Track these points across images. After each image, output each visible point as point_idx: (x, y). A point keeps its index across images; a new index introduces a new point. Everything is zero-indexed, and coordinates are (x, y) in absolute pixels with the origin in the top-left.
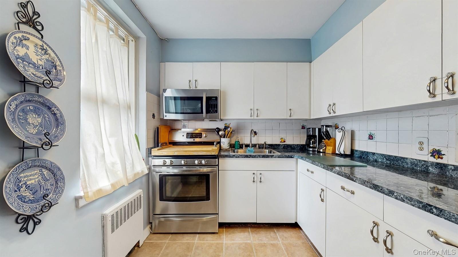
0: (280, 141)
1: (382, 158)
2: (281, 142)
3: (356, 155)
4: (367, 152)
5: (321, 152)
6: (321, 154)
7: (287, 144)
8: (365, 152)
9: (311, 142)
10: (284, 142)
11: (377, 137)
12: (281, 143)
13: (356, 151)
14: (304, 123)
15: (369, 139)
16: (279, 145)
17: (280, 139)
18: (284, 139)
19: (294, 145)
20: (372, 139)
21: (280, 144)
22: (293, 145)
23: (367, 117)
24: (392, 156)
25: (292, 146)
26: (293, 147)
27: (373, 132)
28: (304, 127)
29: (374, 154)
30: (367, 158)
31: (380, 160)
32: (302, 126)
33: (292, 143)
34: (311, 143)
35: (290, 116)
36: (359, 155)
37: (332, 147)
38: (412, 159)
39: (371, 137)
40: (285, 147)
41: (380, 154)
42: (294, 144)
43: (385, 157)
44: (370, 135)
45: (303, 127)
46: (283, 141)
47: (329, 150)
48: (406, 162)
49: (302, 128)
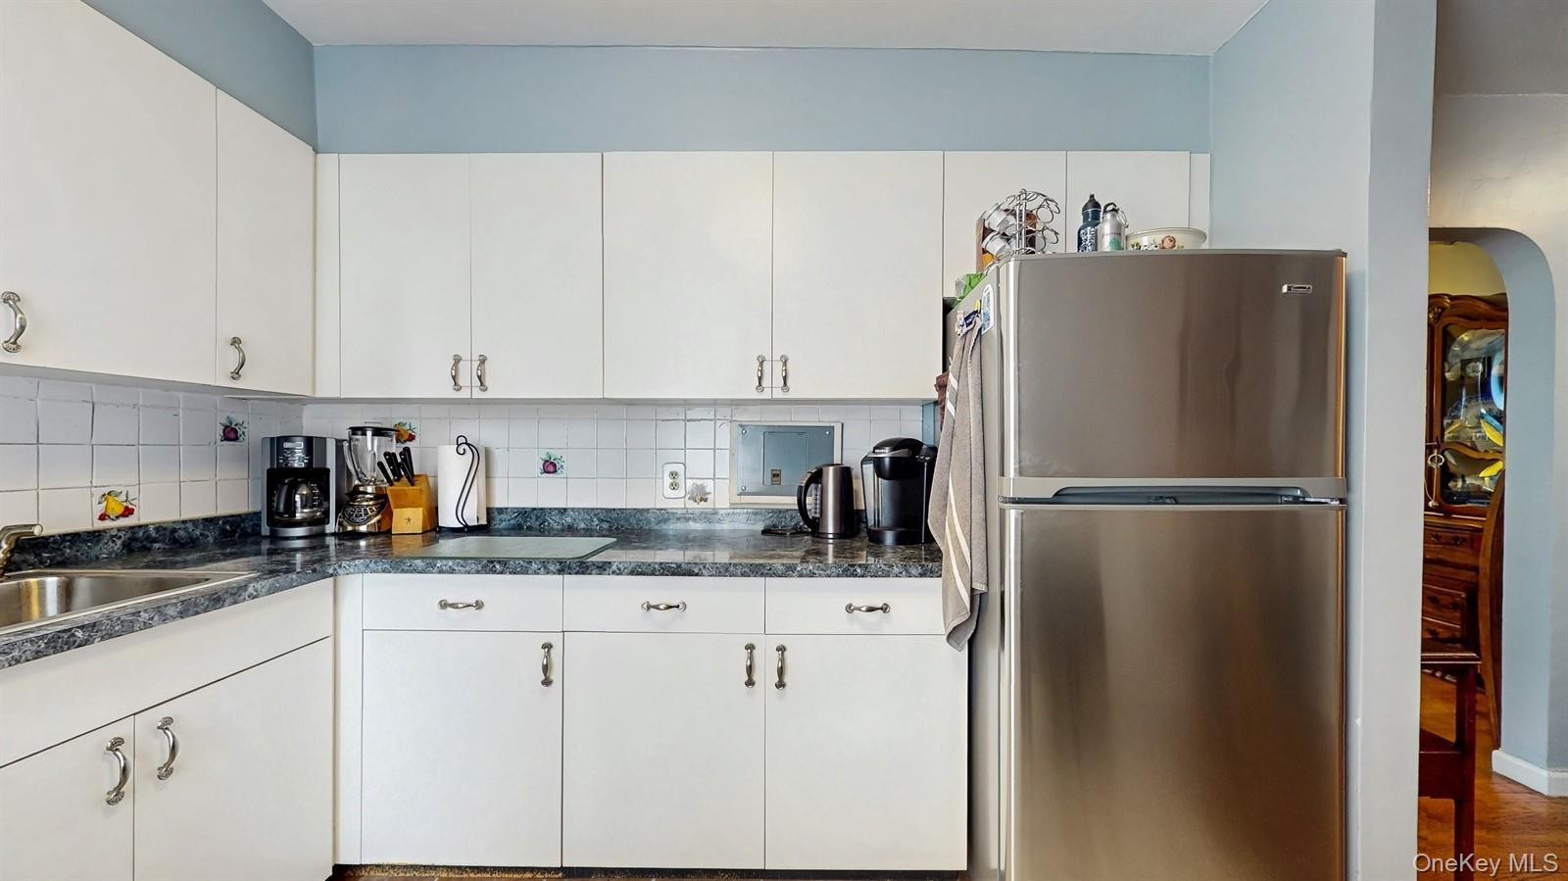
0: (99, 509)
1: (587, 520)
2: (102, 517)
3: (500, 523)
4: (542, 509)
5: (363, 535)
6: (363, 543)
7: (142, 522)
8: (534, 509)
9: (298, 498)
10: (128, 512)
11: (569, 464)
12: (107, 524)
13: (501, 511)
14: (233, 412)
15: (545, 472)
16: (95, 536)
17: (96, 499)
18: (123, 497)
19: (189, 525)
20: (555, 471)
21: (104, 531)
22: (184, 522)
23: (538, 410)
24: (614, 510)
25: (174, 531)
26: (182, 533)
27: (556, 454)
28: (236, 432)
29: (563, 511)
30: (540, 525)
31: (582, 526)
32: (226, 427)
33: (176, 518)
34: (295, 502)
35: (236, 374)
36: (512, 522)
37: (421, 509)
38: (658, 509)
39: (550, 467)
40: (136, 540)
41: (583, 509)
42: (184, 517)
43: (595, 515)
44: (546, 461)
45: (231, 433)
46: (120, 510)
47: (409, 520)
48: (646, 519)
49: (226, 438)
